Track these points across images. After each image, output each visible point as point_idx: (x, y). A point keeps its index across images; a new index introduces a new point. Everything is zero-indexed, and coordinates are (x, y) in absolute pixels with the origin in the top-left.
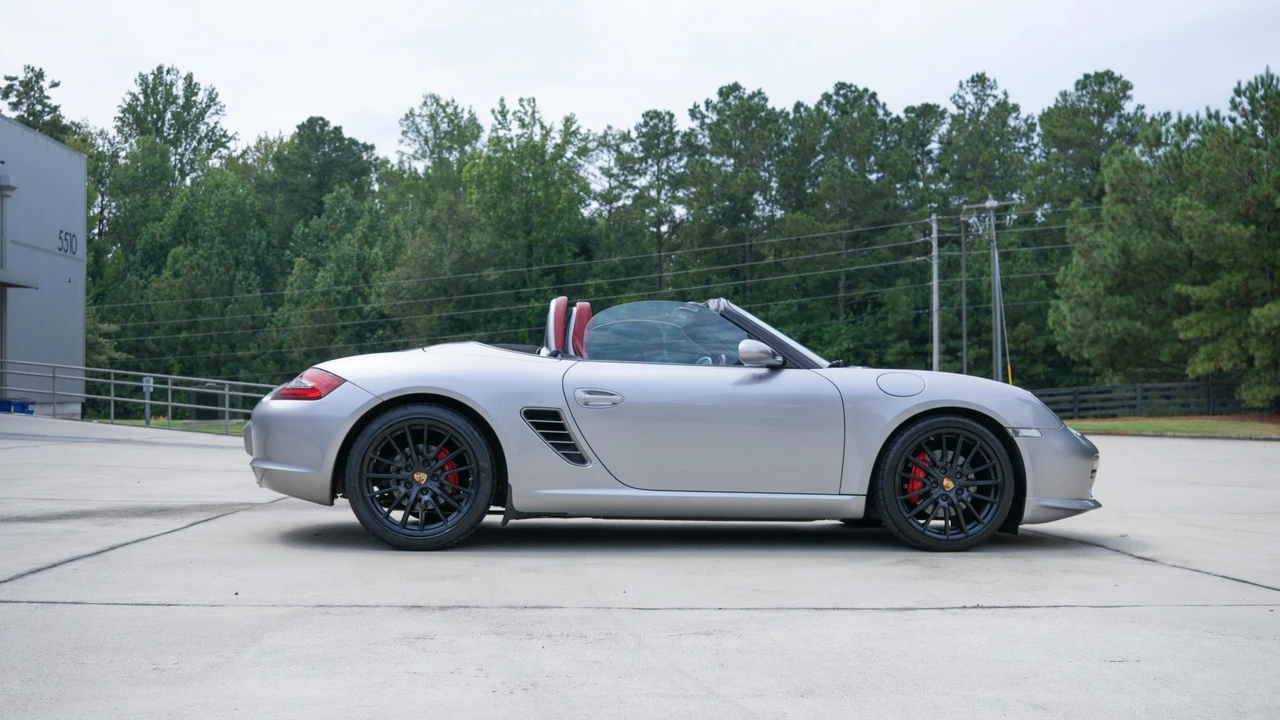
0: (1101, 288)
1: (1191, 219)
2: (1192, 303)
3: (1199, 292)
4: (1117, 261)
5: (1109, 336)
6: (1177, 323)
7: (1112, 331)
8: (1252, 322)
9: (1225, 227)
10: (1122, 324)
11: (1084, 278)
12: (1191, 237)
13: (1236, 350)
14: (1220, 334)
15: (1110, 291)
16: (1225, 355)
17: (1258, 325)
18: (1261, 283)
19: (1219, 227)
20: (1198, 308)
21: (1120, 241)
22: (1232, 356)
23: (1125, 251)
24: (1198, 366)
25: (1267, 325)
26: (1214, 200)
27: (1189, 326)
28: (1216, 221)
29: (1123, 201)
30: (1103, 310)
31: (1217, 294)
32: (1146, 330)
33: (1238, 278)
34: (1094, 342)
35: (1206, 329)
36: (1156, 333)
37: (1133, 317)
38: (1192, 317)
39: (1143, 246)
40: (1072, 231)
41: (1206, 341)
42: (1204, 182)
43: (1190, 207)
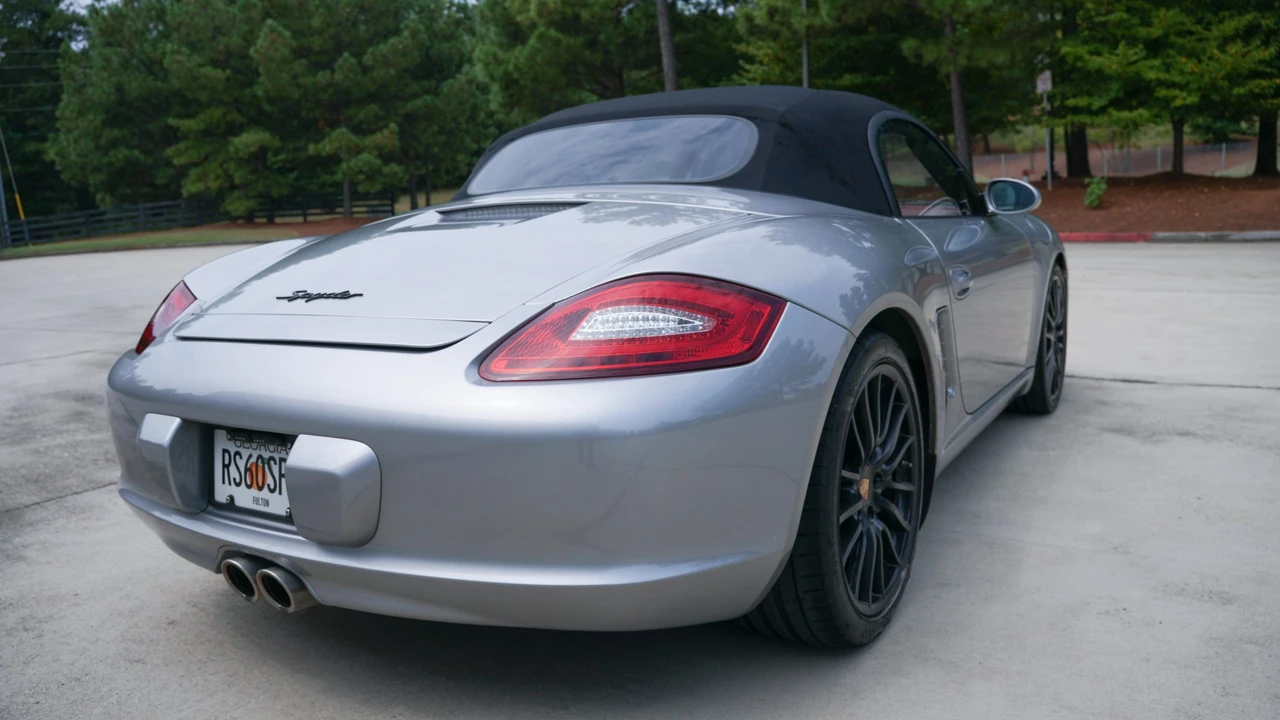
0: (98, 122)
1: (178, 62)
2: (179, 135)
3: (186, 124)
4: (112, 98)
5: (111, 164)
6: (170, 151)
7: (113, 159)
8: (231, 149)
9: (208, 70)
10: (123, 153)
11: (81, 113)
12: (179, 78)
13: (220, 172)
14: (207, 158)
15: (105, 124)
16: (212, 176)
17: (237, 151)
18: (235, 117)
19: (203, 70)
20: (186, 137)
21: (114, 79)
22: (218, 177)
23: (119, 89)
24: (190, 187)
25: (246, 151)
26: (193, 47)
27: (180, 154)
28: (200, 65)
29: (109, 44)
30: (103, 141)
31: (202, 126)
32: (142, 158)
33: (216, 113)
34: (97, 169)
35: (194, 155)
36: (150, 160)
37: (131, 148)
38: (182, 145)
39: (137, 84)
40: (64, 70)
41: (196, 165)
42: (183, 31)
43: (179, 52)
